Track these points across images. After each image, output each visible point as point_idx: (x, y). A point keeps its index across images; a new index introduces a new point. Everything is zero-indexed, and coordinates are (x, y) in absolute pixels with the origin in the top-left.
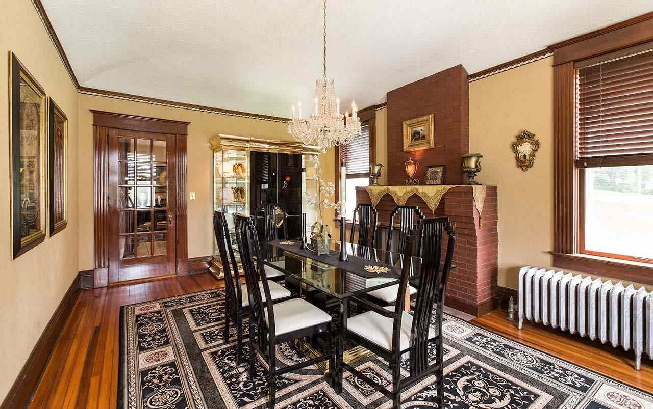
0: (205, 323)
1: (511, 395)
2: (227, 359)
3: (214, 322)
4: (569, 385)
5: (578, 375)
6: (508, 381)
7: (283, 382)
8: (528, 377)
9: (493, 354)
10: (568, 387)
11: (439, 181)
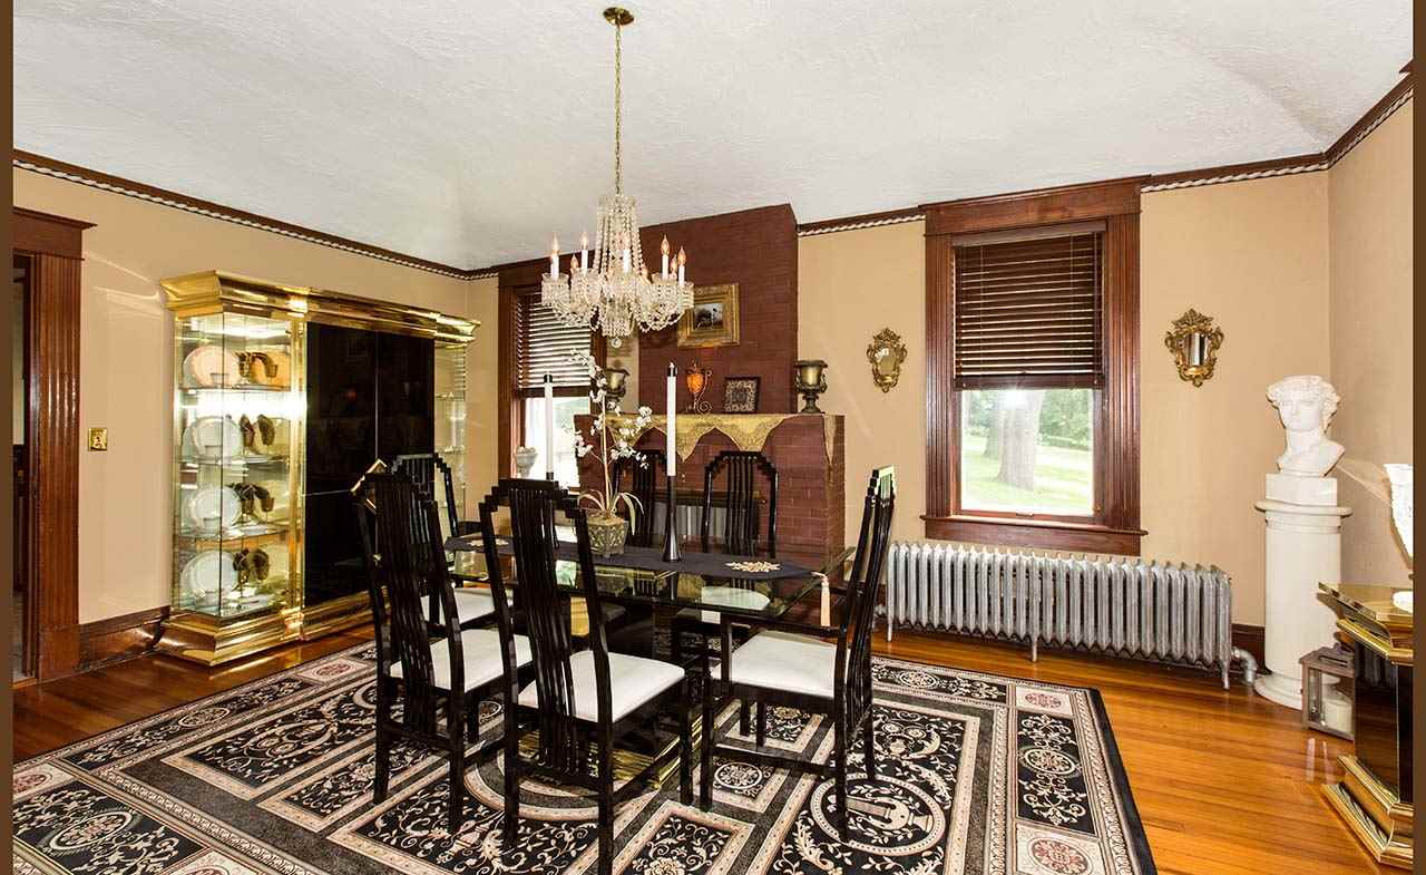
0: (271, 774)
1: (935, 730)
2: (412, 829)
3: (296, 765)
4: (987, 699)
5: (987, 684)
6: (922, 714)
7: (588, 828)
8: (940, 702)
9: (880, 683)
10: (986, 702)
11: (749, 407)
